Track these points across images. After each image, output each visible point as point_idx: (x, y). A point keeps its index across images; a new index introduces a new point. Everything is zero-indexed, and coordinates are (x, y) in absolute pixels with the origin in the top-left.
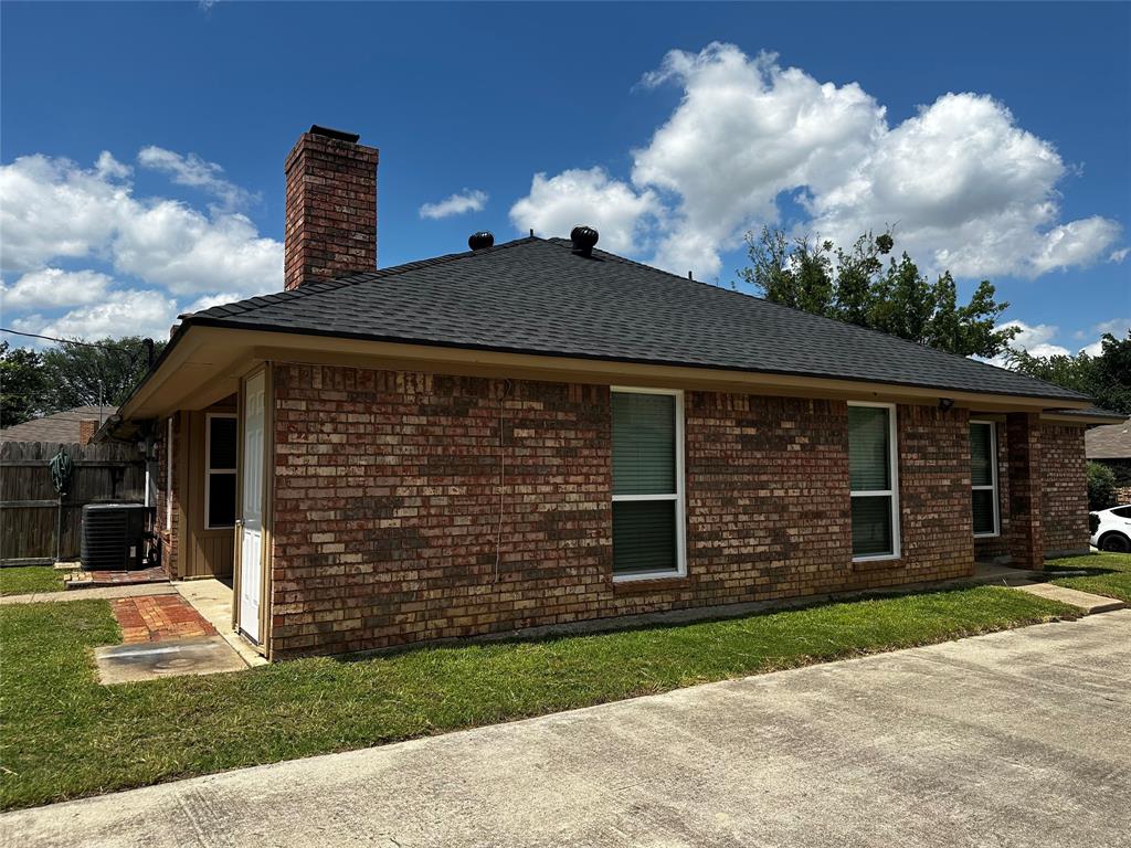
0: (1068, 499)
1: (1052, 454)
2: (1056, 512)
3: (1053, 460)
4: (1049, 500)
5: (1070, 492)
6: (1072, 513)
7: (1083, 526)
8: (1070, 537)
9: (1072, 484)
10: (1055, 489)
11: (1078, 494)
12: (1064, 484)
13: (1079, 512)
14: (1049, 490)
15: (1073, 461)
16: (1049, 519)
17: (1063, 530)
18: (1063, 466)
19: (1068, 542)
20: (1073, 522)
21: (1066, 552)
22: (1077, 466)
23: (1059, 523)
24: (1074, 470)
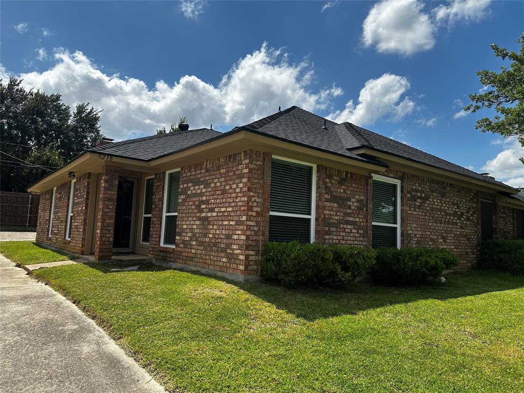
0: (226, 223)
1: (215, 183)
2: (213, 234)
3: (215, 188)
4: (209, 224)
5: (228, 217)
6: (228, 237)
7: (238, 251)
8: (224, 260)
9: (230, 209)
10: (215, 214)
11: (236, 218)
12: (223, 209)
13: (235, 237)
14: (209, 214)
15: (234, 186)
16: (207, 240)
17: (217, 251)
18: (224, 192)
19: (221, 264)
20: (229, 246)
21: (219, 274)
22: (238, 190)
23: (215, 244)
24: (234, 195)
